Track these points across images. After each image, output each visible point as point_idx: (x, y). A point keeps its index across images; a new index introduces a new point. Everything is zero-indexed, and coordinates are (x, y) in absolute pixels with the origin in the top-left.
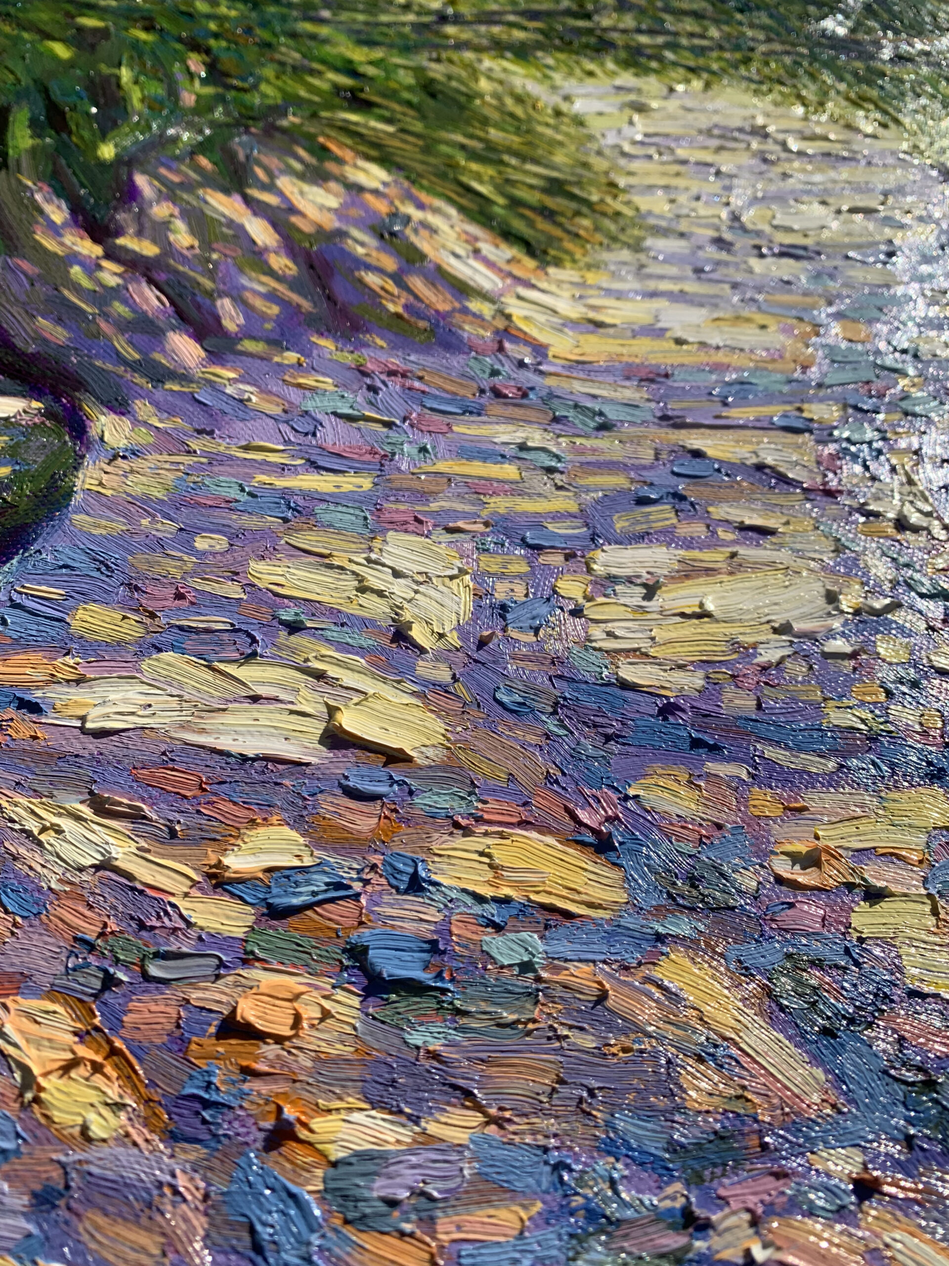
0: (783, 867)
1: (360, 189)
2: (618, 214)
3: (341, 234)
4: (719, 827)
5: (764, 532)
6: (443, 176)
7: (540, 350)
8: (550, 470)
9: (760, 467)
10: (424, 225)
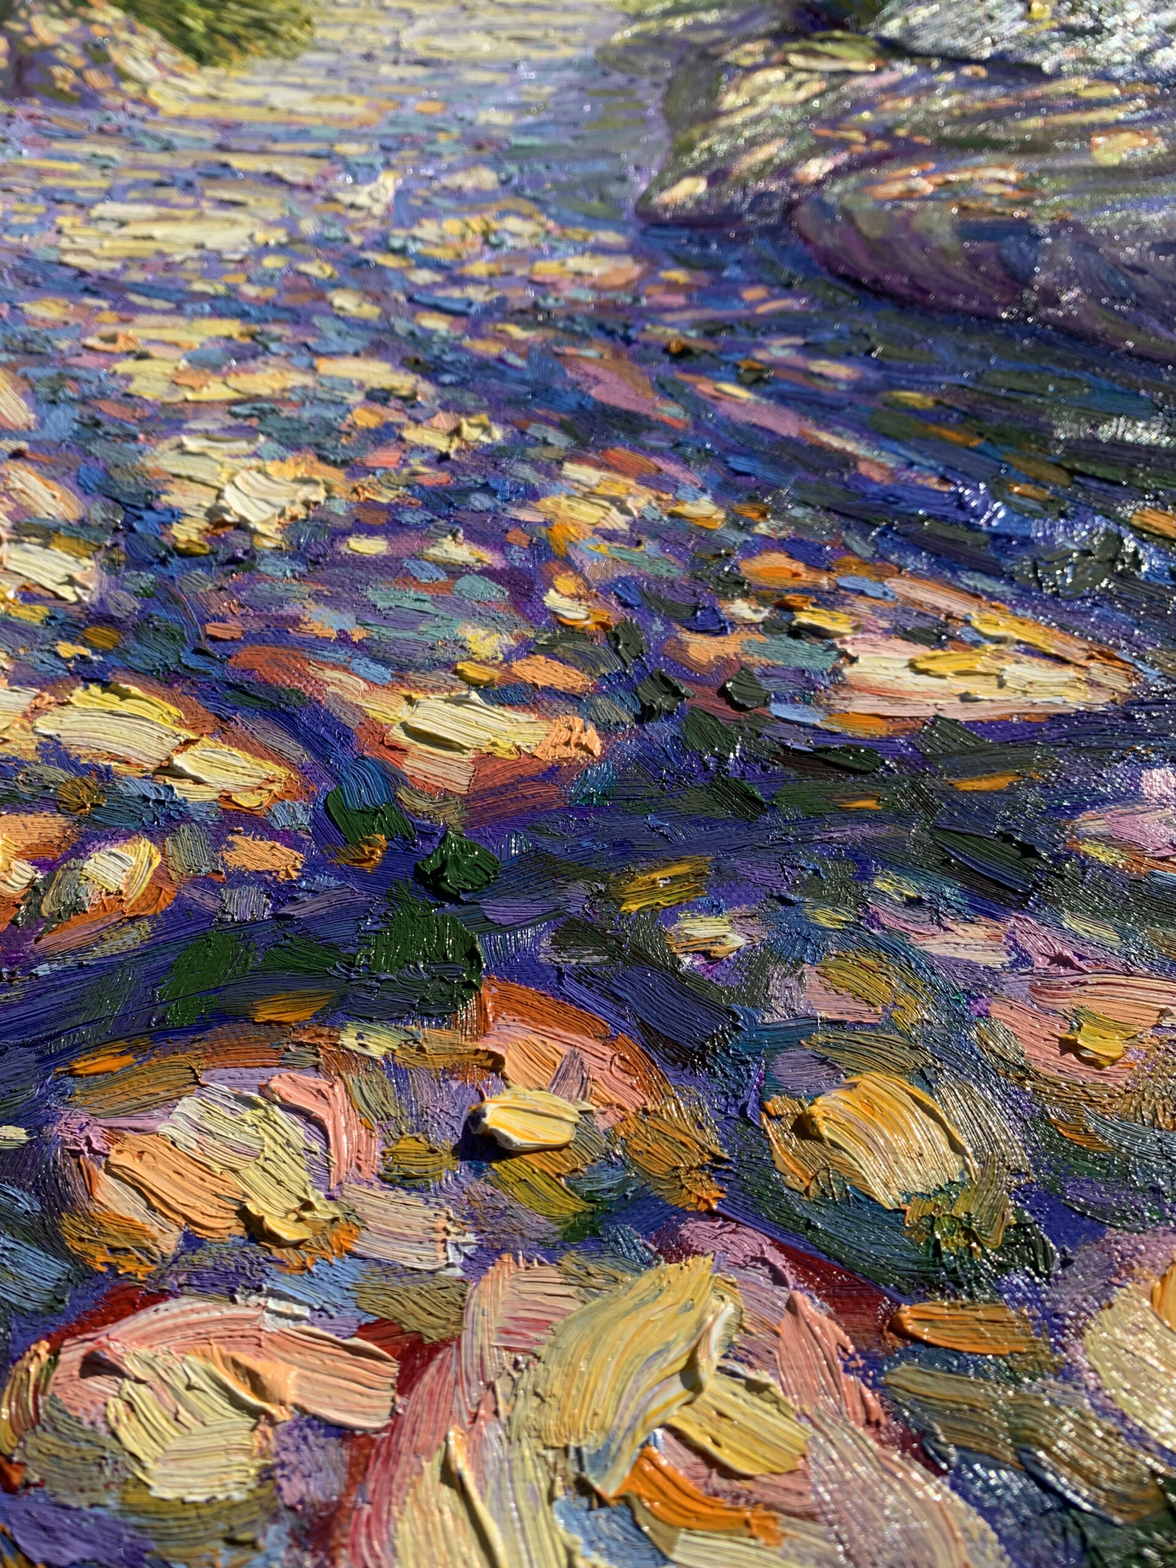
0: (91, 341)
1: (93, 22)
2: (294, 39)
3: (55, 47)
4: (66, 323)
5: (235, 204)
6: (167, 16)
7: (154, 109)
8: (105, 167)
9: (268, 175)
10: (128, 44)
